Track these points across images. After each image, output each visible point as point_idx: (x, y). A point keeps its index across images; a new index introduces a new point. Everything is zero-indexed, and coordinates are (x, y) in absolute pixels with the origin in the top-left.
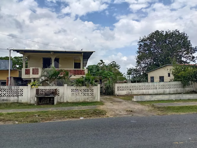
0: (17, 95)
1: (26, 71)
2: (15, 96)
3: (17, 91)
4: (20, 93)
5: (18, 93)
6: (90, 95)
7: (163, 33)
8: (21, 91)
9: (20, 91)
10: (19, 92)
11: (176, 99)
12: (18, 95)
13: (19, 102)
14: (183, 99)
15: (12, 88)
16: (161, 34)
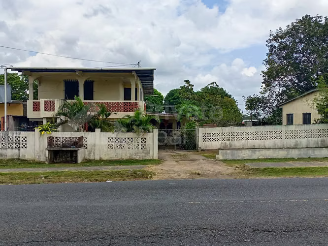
0: (17, 147)
1: (34, 105)
2: (14, 147)
3: (17, 141)
4: (23, 144)
5: (19, 144)
6: (140, 148)
7: (321, 21)
8: (24, 141)
9: (23, 139)
10: (21, 141)
11: (299, 157)
12: (19, 147)
13: (21, 158)
14: (314, 157)
15: (9, 135)
16: (316, 23)
